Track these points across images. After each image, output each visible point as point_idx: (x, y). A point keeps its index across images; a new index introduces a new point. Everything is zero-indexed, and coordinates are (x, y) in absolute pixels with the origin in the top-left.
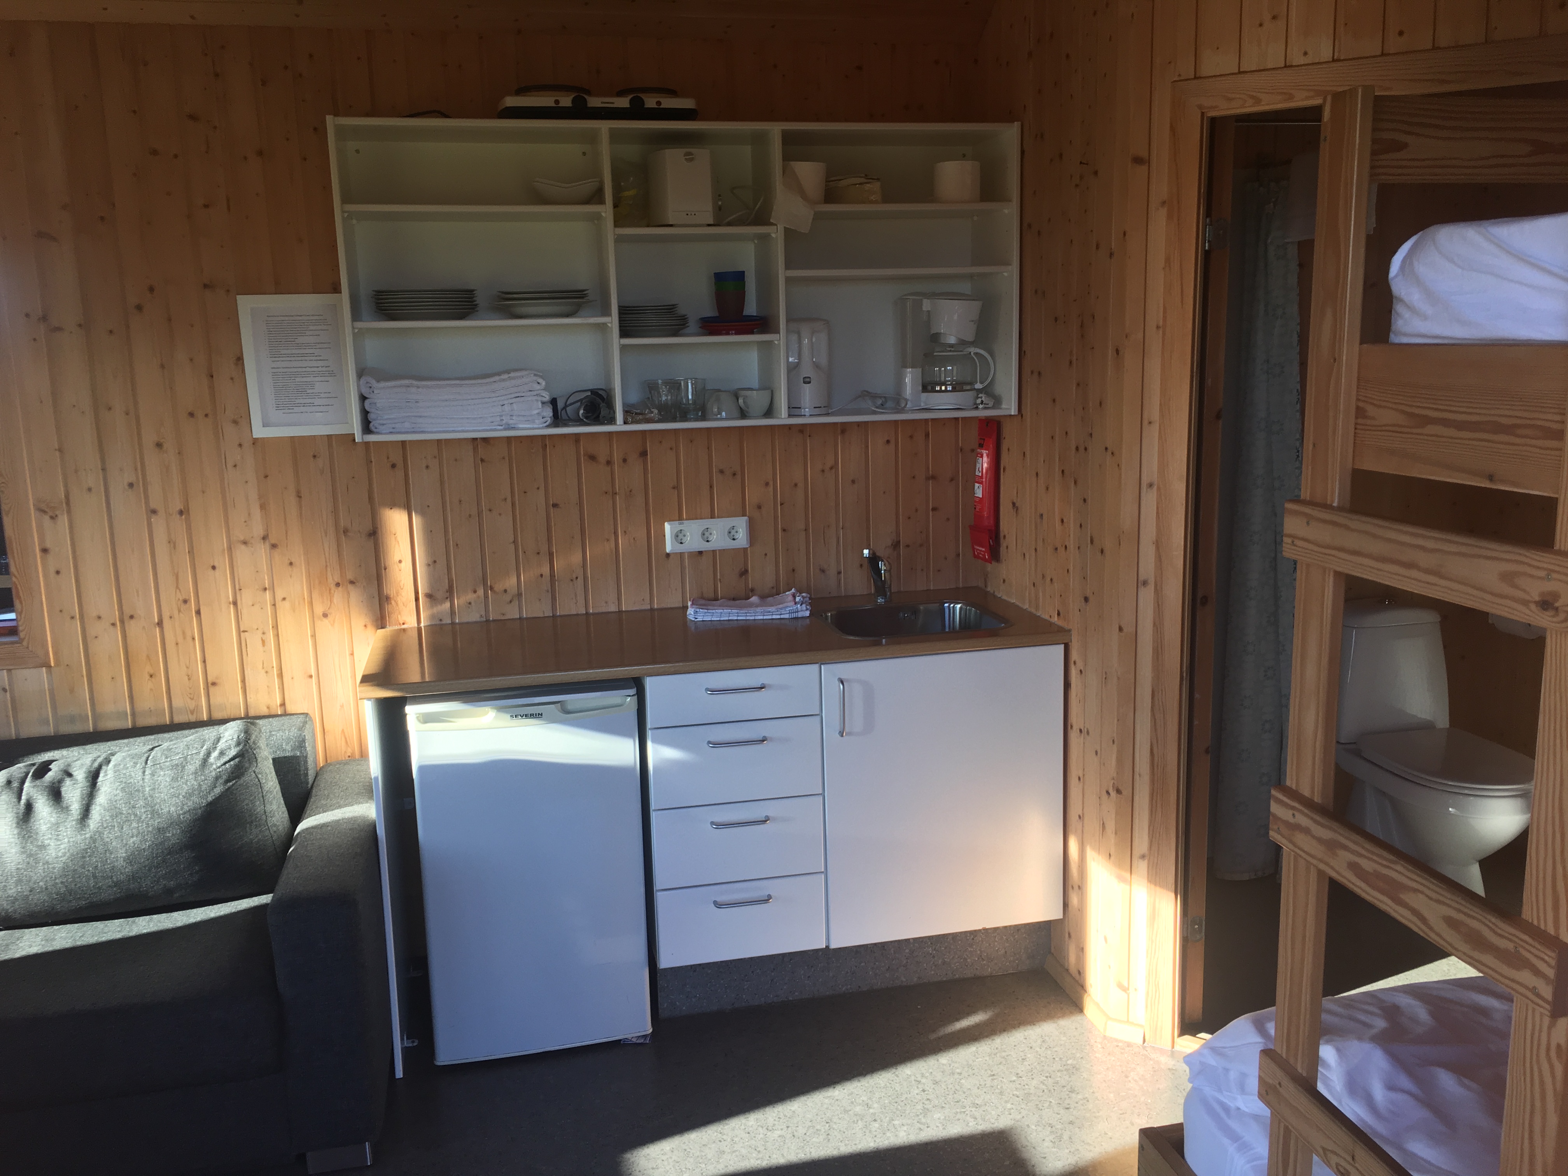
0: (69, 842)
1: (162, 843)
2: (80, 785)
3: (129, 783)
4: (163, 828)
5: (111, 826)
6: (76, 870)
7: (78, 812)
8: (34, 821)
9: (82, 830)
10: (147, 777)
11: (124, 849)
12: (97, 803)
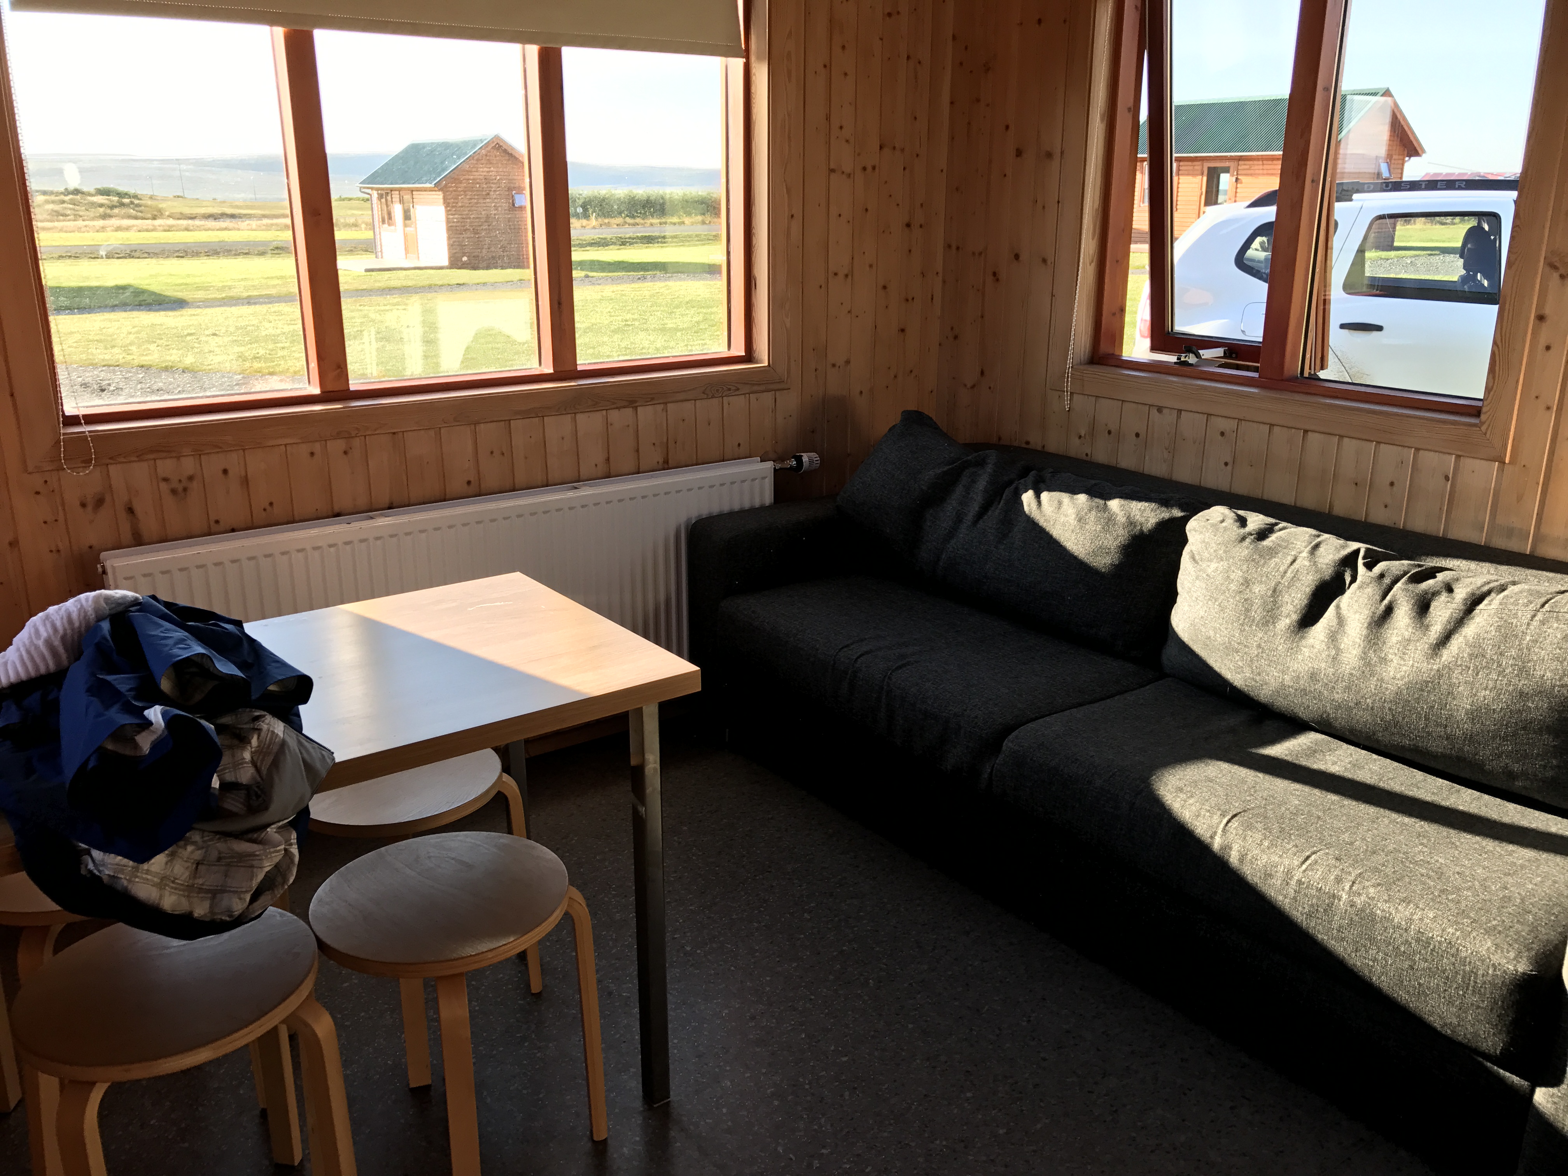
0: (1413, 666)
1: (1519, 711)
2: (1454, 606)
3: (1509, 623)
4: (1527, 694)
5: (1466, 666)
6: (1409, 701)
7: (1436, 636)
8: (1388, 628)
9: (1432, 658)
10: (1535, 623)
11: (1470, 700)
12: (1464, 634)
